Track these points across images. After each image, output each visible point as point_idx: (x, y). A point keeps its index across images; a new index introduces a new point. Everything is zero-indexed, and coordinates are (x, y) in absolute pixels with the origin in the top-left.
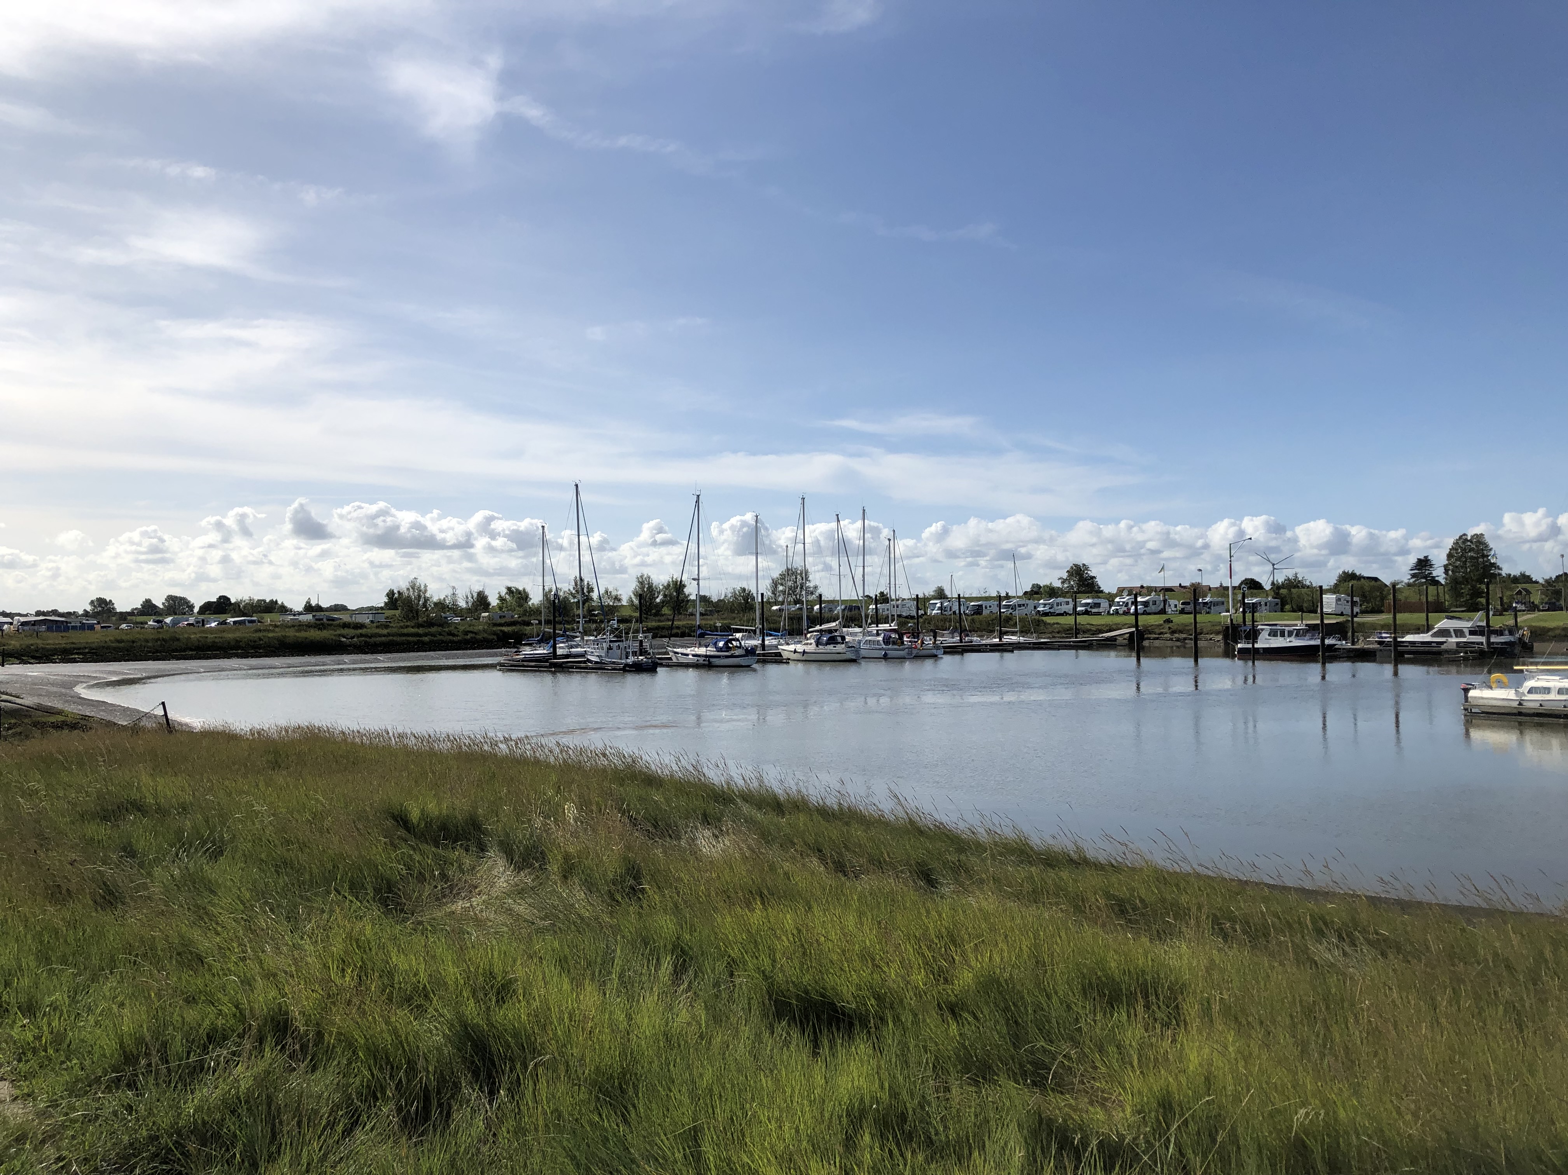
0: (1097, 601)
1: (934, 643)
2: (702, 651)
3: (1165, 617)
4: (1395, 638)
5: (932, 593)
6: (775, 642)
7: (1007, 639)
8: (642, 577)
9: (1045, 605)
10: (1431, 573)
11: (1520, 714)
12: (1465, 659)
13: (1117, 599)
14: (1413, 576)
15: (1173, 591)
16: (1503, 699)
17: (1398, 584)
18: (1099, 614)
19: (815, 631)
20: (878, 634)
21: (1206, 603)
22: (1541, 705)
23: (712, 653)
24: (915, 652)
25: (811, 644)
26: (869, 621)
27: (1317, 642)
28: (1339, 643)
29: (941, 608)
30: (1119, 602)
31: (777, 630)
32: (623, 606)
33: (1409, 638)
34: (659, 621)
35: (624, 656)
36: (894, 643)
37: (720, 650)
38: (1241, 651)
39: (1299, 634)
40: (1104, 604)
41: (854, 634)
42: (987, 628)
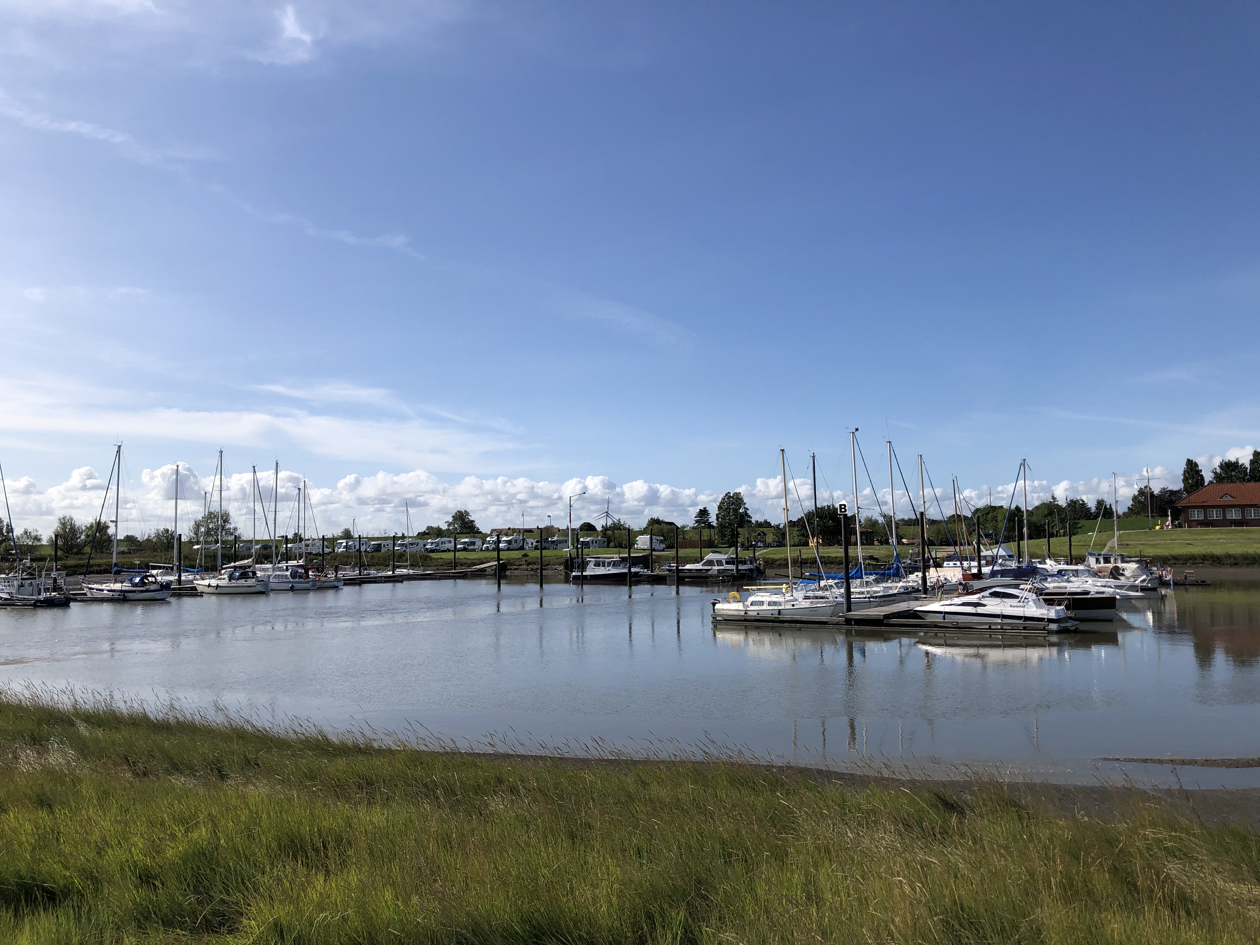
0: (472, 540)
1: (336, 576)
2: (118, 586)
3: (523, 552)
4: (677, 567)
5: (340, 534)
6: (191, 577)
7: (398, 572)
8: (64, 518)
9: (432, 543)
10: (708, 520)
11: (746, 620)
12: (723, 581)
13: (488, 539)
14: (697, 522)
15: (533, 532)
16: (736, 610)
17: (685, 527)
18: (474, 550)
19: (229, 568)
20: (287, 570)
21: (554, 541)
22: (758, 614)
23: (127, 588)
24: (318, 584)
25: (224, 579)
26: (279, 558)
27: (625, 571)
28: (642, 570)
29: (346, 547)
30: (490, 541)
31: (194, 567)
32: (42, 545)
33: (688, 567)
34: (80, 559)
35: (36, 592)
36: (300, 577)
37: (136, 585)
38: (575, 577)
39: (615, 564)
40: (479, 542)
41: (264, 570)
42: (383, 564)
